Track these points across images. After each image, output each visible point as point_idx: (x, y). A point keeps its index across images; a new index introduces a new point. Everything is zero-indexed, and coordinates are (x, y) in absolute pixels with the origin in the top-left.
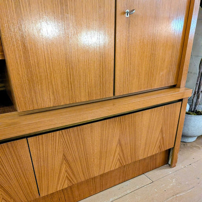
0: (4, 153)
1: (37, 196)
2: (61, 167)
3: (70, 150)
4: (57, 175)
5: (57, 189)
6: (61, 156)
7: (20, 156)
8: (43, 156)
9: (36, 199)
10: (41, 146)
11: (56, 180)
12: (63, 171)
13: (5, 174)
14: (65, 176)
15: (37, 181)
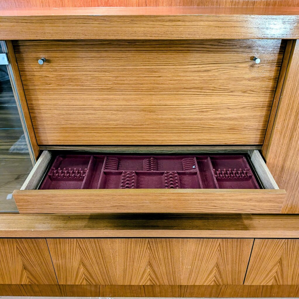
0: (233, 245)
1: (242, 283)
2: (273, 268)
3: (288, 257)
4: (267, 273)
5: (261, 283)
6: (278, 258)
7: (242, 250)
8: (262, 255)
9: (240, 285)
10: (264, 247)
11: (264, 276)
12: (274, 271)
13: (226, 259)
14: (274, 275)
15: (248, 272)
